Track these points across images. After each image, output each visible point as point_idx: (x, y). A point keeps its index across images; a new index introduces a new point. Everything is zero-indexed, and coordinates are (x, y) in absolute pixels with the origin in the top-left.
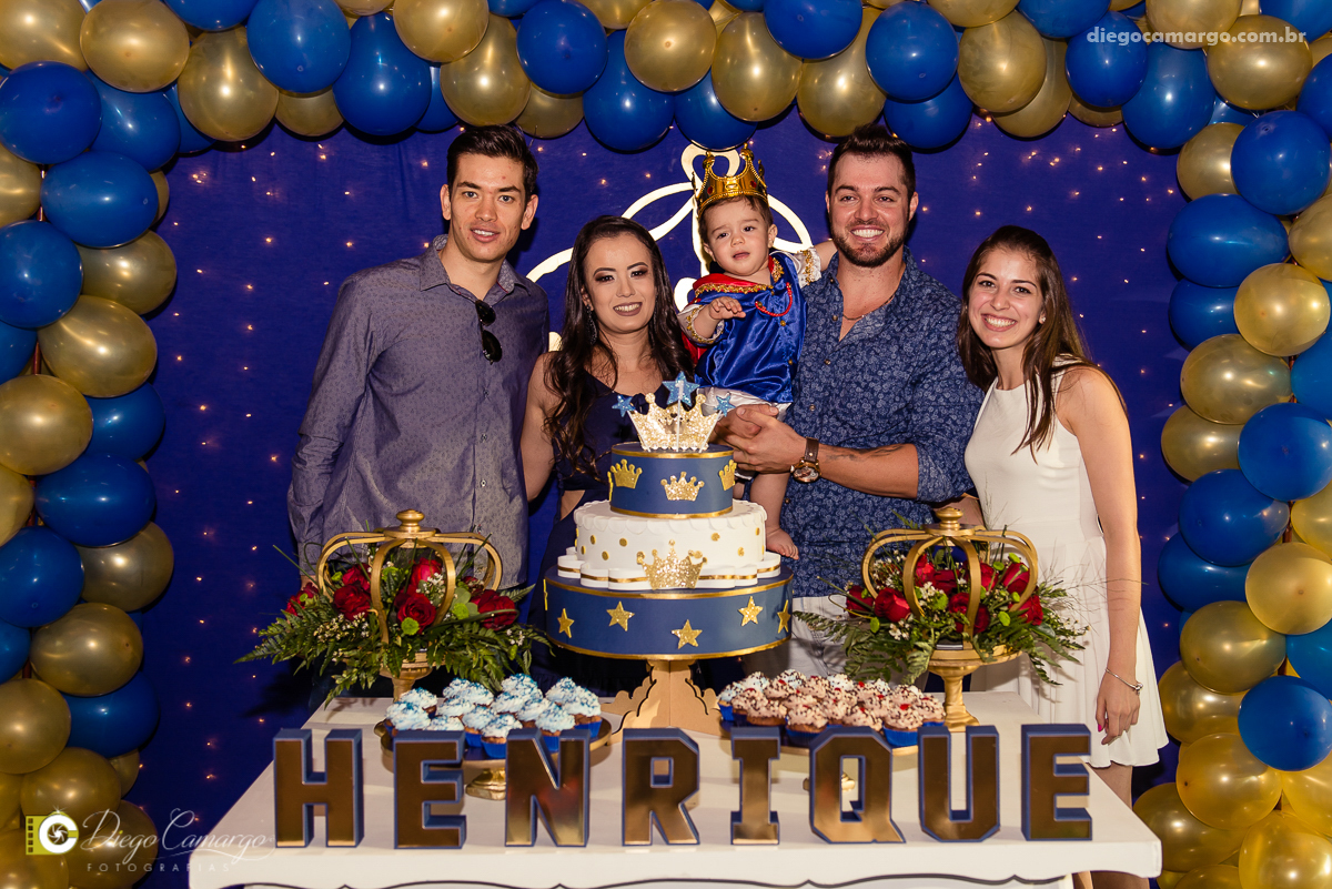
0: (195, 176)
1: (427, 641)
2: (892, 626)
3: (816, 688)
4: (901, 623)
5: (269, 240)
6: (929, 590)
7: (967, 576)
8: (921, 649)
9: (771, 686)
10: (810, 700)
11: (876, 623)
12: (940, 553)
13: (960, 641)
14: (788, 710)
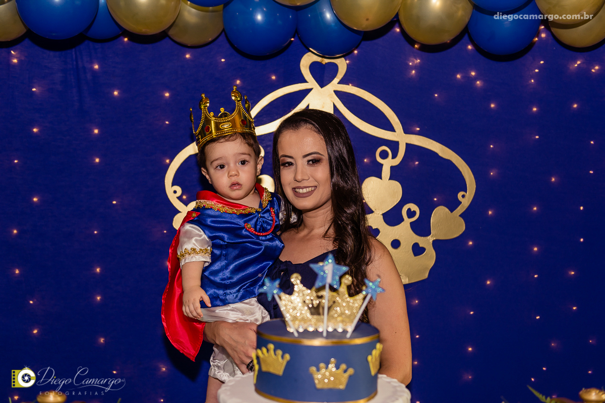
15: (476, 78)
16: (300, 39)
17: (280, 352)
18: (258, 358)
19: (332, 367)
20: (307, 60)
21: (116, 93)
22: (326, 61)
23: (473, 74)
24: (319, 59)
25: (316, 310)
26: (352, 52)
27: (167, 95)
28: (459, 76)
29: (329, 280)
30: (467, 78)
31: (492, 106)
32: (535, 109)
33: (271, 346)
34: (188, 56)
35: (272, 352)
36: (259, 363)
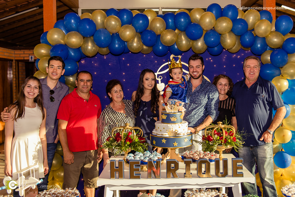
0: (82, 62)
1: (131, 146)
2: (210, 142)
3: (197, 153)
4: (212, 142)
5: (95, 73)
6: (216, 136)
7: (223, 134)
8: (215, 146)
9: (190, 152)
10: (196, 155)
11: (207, 142)
12: (218, 129)
13: (222, 145)
14: (193, 156)
15: (211, 60)
16: (170, 52)
17: (165, 115)
18: (162, 117)
19: (174, 117)
20: (172, 56)
21: (128, 65)
22: (176, 56)
23: (210, 58)
24: (175, 56)
25: (171, 109)
26: (182, 54)
27: (140, 65)
28: (207, 59)
29: (173, 103)
30: (209, 59)
31: (215, 66)
32: (225, 66)
33: (164, 114)
34: (144, 56)
35: (164, 115)
36: (162, 118)
